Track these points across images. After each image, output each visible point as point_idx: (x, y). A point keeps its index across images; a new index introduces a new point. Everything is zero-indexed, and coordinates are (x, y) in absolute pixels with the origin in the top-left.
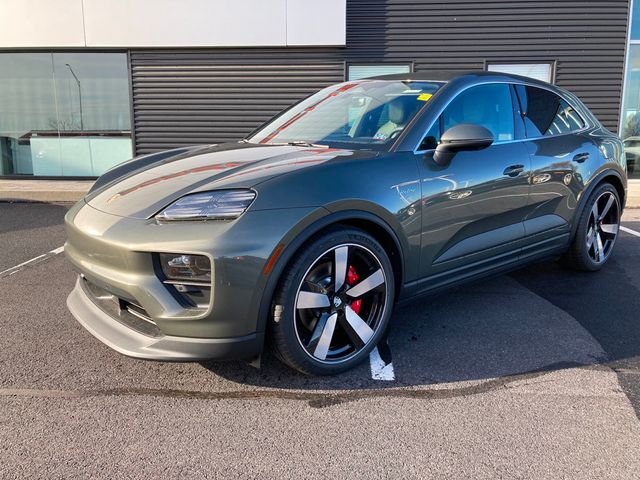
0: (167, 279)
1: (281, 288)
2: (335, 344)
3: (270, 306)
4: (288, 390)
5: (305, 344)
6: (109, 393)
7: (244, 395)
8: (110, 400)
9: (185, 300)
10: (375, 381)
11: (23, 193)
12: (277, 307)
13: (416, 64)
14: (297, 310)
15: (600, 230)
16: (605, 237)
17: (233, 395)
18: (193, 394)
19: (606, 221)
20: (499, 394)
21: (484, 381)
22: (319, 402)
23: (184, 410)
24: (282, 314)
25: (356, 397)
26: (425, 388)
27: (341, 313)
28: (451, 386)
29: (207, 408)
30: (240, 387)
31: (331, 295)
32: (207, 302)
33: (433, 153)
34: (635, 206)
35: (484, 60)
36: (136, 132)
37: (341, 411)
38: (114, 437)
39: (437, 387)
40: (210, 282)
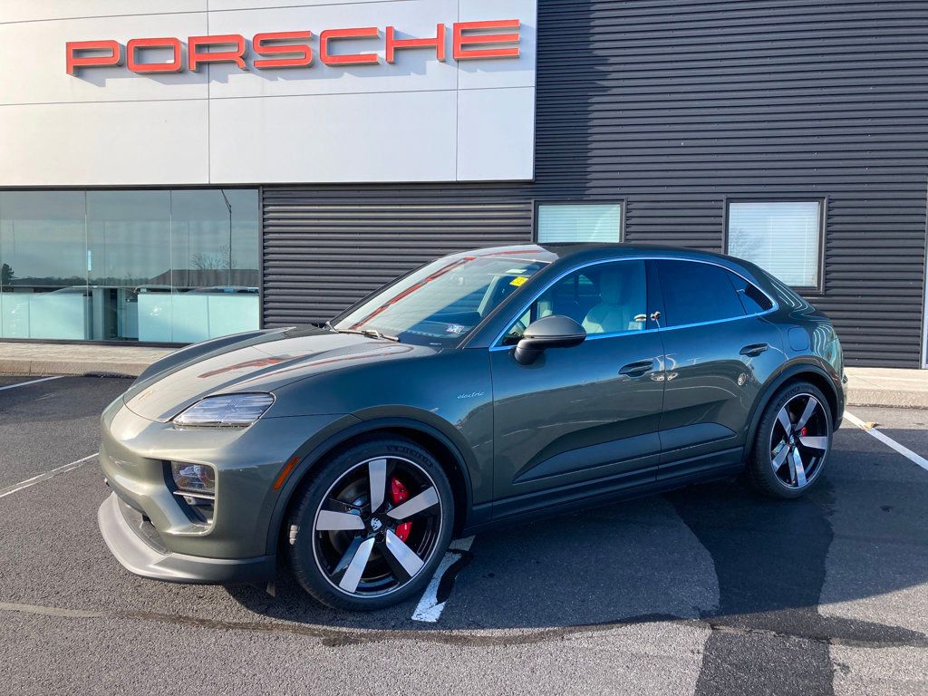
0: (177, 489)
1: (297, 504)
4: (307, 625)
5: (329, 572)
7: (257, 627)
9: (195, 513)
10: (413, 622)
11: (117, 366)
12: (293, 527)
13: (629, 203)
14: (317, 532)
15: (798, 444)
16: (807, 454)
17: (244, 627)
18: (202, 622)
20: (550, 646)
21: (542, 630)
22: (335, 640)
23: (186, 638)
24: (297, 536)
25: (379, 638)
26: (466, 633)
27: (380, 538)
28: (498, 633)
29: (209, 638)
30: (257, 617)
31: (366, 515)
32: (211, 517)
33: (515, 348)
35: (724, 197)
36: (265, 289)
37: (353, 652)
39: (481, 633)
40: (213, 495)
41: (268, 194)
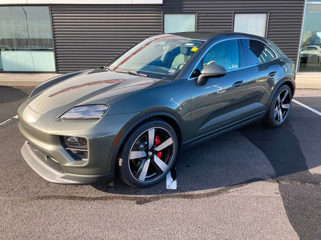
0: (67, 147)
1: (122, 151)
2: (149, 173)
3: (117, 159)
4: (126, 195)
5: (134, 175)
6: (42, 198)
7: (106, 198)
8: (43, 202)
9: (77, 157)
10: (168, 190)
12: (120, 159)
13: (198, 14)
14: (131, 160)
15: (281, 107)
16: (283, 110)
17: (101, 198)
18: (82, 198)
19: (285, 103)
20: (224, 196)
21: (218, 189)
22: (141, 201)
23: (78, 206)
24: (123, 163)
25: (158, 199)
26: (190, 193)
27: (152, 158)
28: (202, 192)
29: (88, 205)
30: (104, 194)
31: (147, 151)
32: (86, 158)
33: (197, 79)
34: (303, 88)
35: (233, 12)
36: (56, 49)
37: (150, 206)
38: (44, 222)
39: (196, 192)
40: (87, 149)
41: (53, 9)
